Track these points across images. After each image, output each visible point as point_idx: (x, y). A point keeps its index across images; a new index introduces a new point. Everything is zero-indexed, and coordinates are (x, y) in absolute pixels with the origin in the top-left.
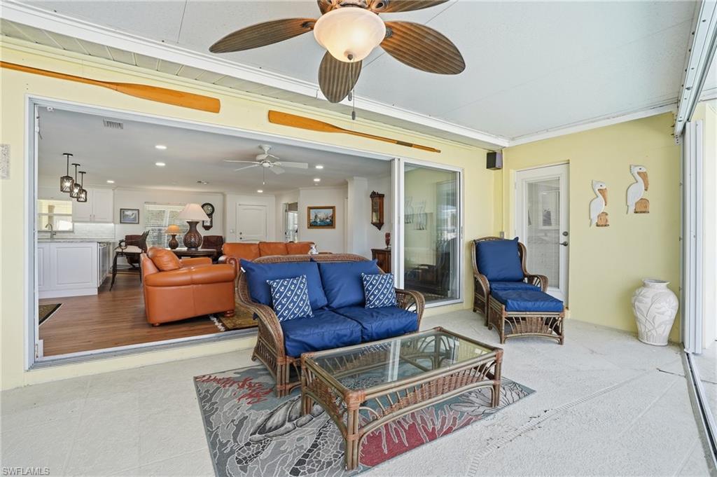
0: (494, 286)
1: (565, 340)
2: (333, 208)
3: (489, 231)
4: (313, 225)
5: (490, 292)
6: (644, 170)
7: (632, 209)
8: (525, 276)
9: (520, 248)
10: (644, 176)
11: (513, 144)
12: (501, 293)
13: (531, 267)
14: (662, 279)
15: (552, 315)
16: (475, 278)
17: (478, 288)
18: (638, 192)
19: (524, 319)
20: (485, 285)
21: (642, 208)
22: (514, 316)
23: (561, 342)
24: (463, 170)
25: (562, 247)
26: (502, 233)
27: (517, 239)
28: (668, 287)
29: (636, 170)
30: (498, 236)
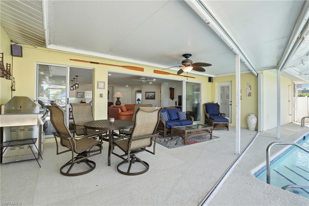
0: (211, 116)
1: (229, 130)
2: (154, 92)
3: (209, 101)
4: (147, 98)
5: (210, 118)
6: (250, 85)
7: (247, 95)
8: (219, 114)
9: (218, 106)
10: (250, 86)
11: (216, 76)
12: (212, 118)
13: (221, 111)
14: (253, 113)
15: (226, 123)
16: (205, 114)
17: (206, 117)
18: (249, 91)
19: (218, 124)
20: (208, 116)
21: (250, 95)
22: (216, 123)
23: (228, 130)
24: (202, 83)
25: (230, 105)
26: (213, 101)
27: (217, 103)
28: (255, 115)
29: (248, 85)
30: (212, 102)
